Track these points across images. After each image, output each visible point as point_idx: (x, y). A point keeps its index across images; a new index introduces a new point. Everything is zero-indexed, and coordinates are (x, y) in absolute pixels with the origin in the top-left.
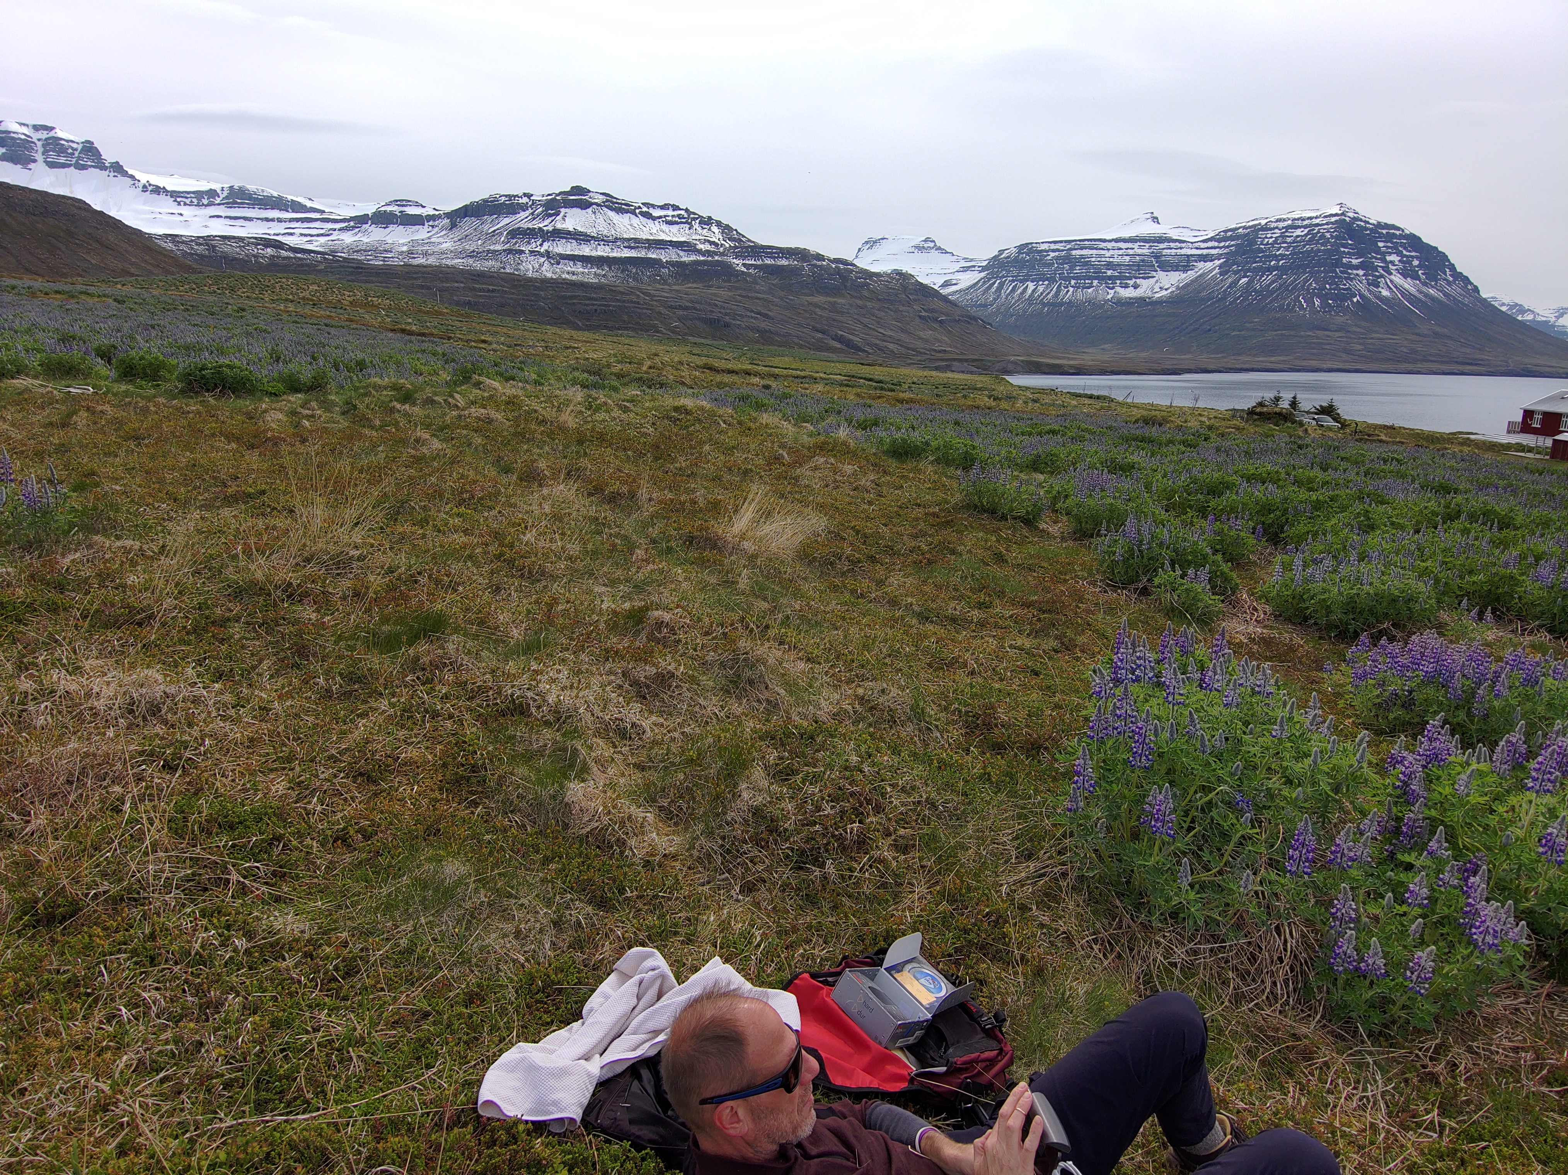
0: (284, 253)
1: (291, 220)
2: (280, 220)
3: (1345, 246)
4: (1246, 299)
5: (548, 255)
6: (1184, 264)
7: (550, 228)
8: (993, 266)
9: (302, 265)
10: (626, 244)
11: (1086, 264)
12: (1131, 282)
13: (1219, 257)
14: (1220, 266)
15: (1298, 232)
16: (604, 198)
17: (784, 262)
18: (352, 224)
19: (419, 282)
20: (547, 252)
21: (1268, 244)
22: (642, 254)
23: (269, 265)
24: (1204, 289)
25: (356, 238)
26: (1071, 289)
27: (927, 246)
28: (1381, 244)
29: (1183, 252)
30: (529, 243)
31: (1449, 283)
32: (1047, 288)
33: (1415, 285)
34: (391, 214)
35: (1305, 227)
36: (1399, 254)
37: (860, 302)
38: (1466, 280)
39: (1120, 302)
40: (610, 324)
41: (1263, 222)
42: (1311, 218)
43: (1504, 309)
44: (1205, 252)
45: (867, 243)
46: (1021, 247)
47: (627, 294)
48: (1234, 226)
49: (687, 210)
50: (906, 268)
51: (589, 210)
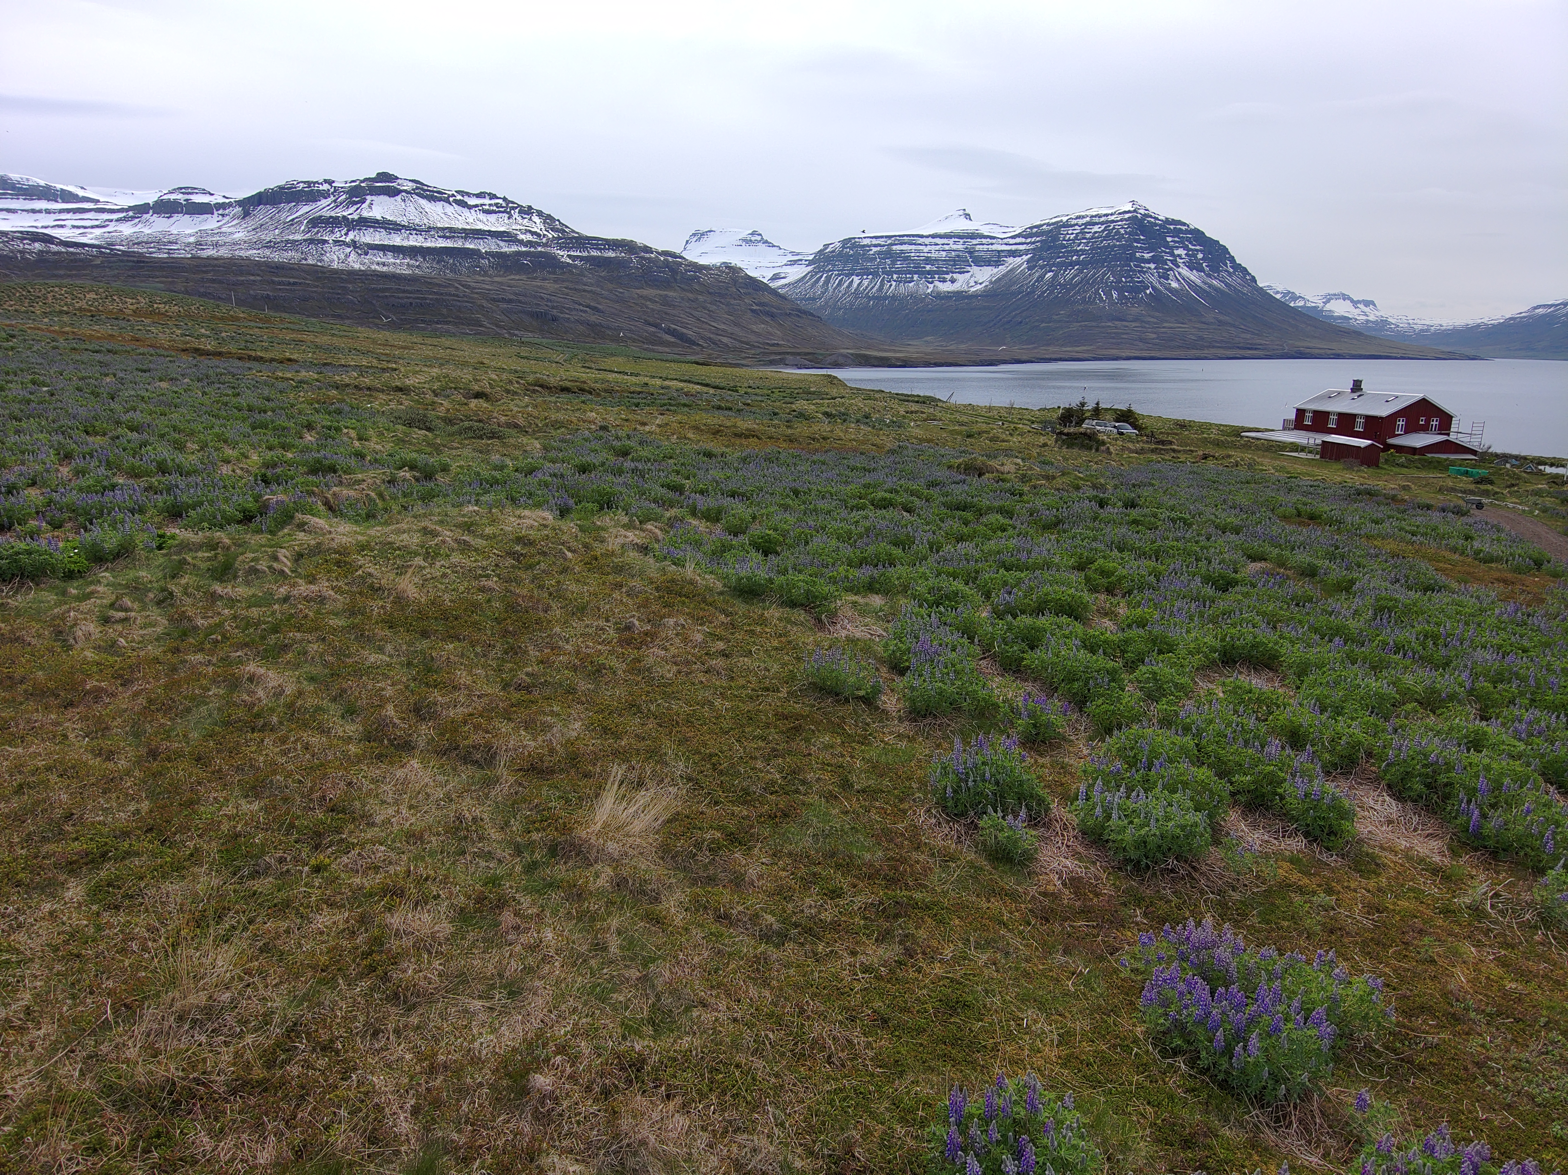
0: (54, 248)
1: (61, 211)
2: (48, 212)
3: (1138, 241)
4: (1052, 292)
5: (354, 244)
6: (995, 259)
7: (356, 217)
8: (819, 260)
9: (76, 261)
10: (440, 234)
11: (907, 259)
12: (948, 277)
13: (1026, 252)
14: (1028, 261)
15: (1096, 228)
16: (414, 185)
17: (611, 254)
18: (131, 213)
19: (209, 276)
20: (354, 242)
21: (1069, 240)
22: (459, 244)
23: (36, 261)
24: (1015, 283)
25: (136, 229)
26: (894, 283)
27: (754, 239)
28: (1169, 239)
29: (994, 247)
30: (332, 232)
31: (1230, 274)
32: (871, 282)
33: (1200, 277)
34: (176, 203)
35: (1102, 223)
36: (1185, 248)
37: (691, 296)
38: (1245, 270)
39: (939, 296)
40: (428, 318)
41: (1065, 219)
42: (1106, 215)
43: (1278, 296)
44: (1014, 248)
45: (694, 235)
46: (845, 242)
47: (445, 287)
48: (1038, 223)
49: (505, 199)
50: (736, 260)
51: (398, 198)
